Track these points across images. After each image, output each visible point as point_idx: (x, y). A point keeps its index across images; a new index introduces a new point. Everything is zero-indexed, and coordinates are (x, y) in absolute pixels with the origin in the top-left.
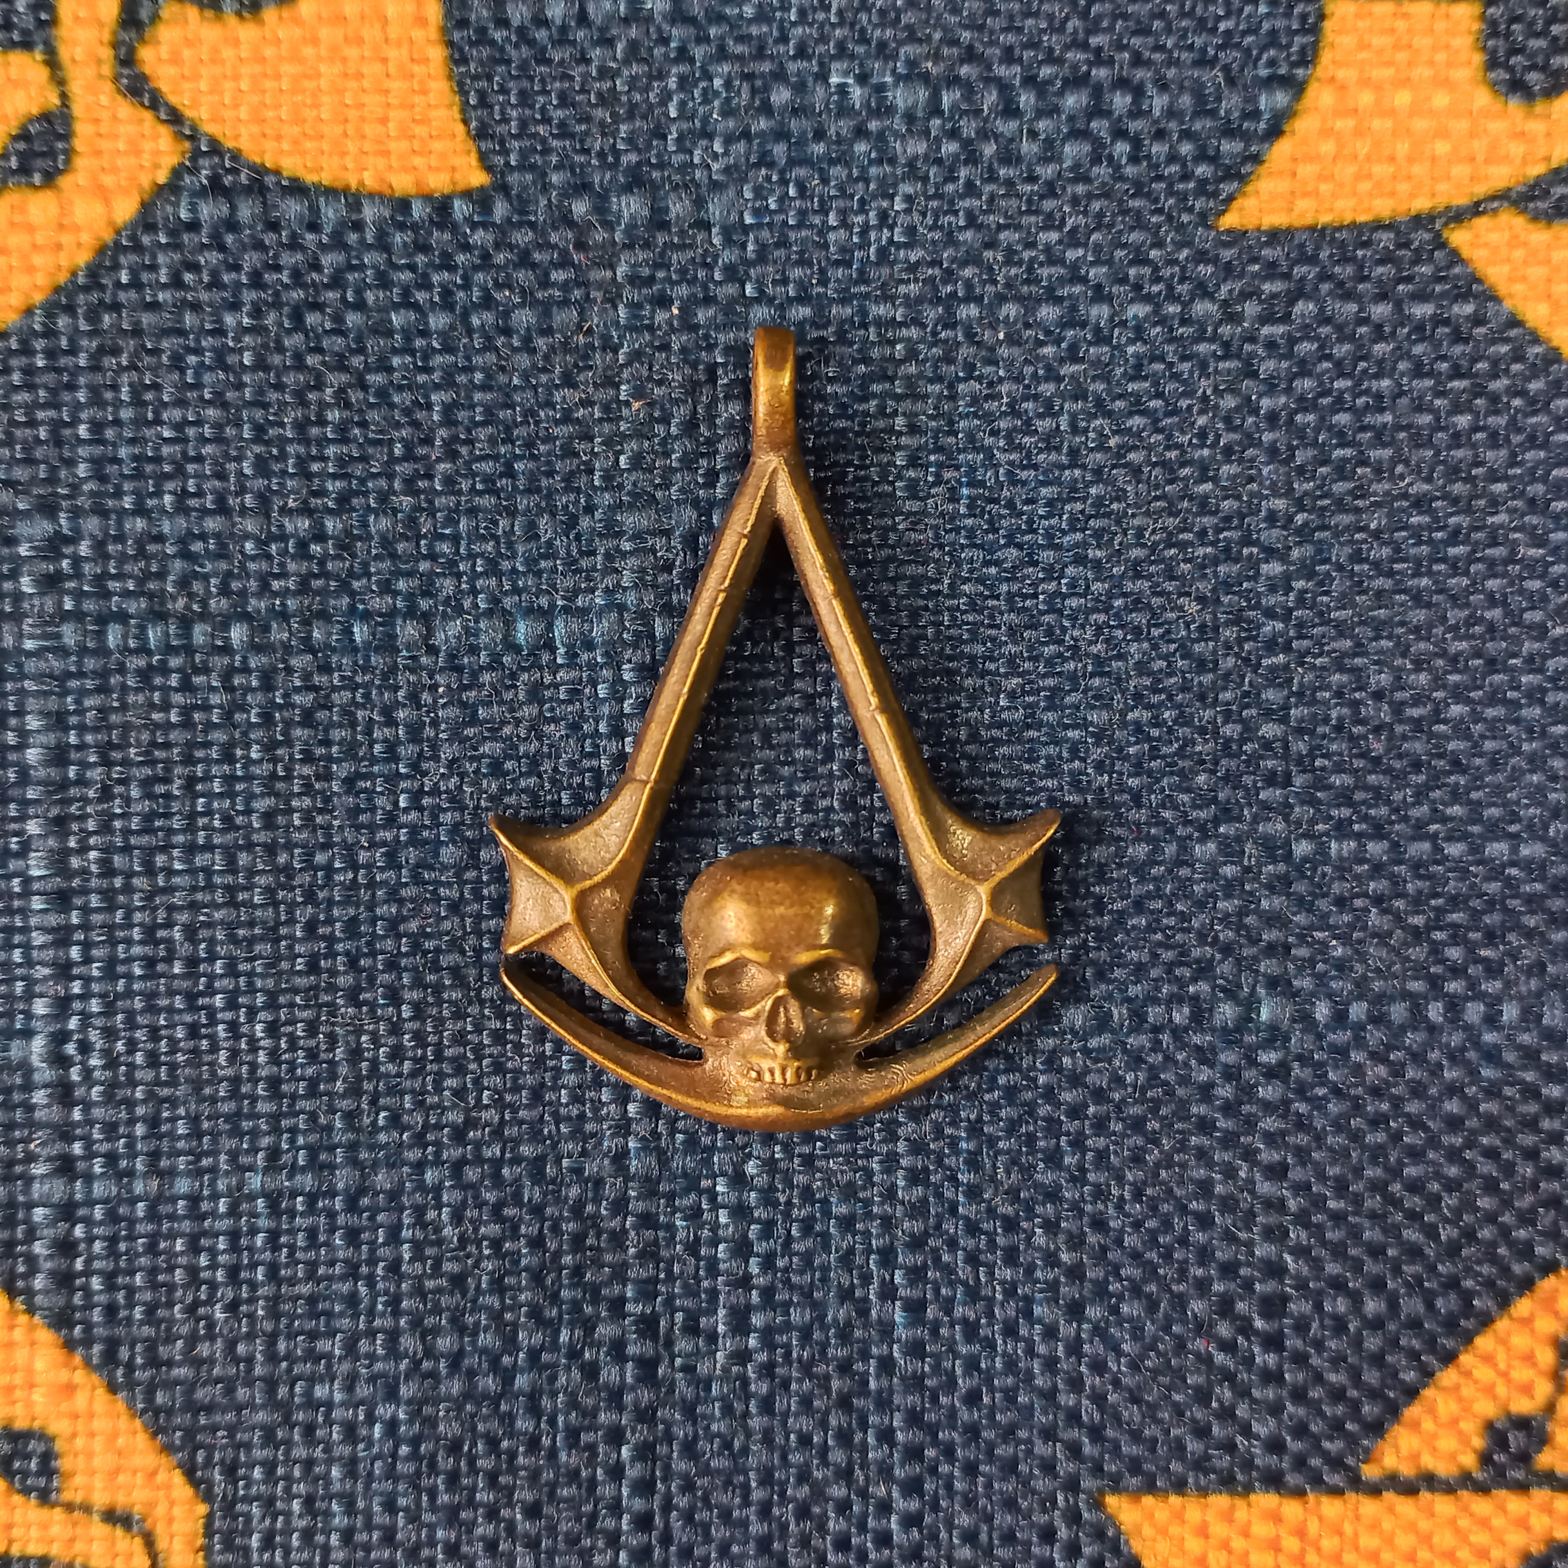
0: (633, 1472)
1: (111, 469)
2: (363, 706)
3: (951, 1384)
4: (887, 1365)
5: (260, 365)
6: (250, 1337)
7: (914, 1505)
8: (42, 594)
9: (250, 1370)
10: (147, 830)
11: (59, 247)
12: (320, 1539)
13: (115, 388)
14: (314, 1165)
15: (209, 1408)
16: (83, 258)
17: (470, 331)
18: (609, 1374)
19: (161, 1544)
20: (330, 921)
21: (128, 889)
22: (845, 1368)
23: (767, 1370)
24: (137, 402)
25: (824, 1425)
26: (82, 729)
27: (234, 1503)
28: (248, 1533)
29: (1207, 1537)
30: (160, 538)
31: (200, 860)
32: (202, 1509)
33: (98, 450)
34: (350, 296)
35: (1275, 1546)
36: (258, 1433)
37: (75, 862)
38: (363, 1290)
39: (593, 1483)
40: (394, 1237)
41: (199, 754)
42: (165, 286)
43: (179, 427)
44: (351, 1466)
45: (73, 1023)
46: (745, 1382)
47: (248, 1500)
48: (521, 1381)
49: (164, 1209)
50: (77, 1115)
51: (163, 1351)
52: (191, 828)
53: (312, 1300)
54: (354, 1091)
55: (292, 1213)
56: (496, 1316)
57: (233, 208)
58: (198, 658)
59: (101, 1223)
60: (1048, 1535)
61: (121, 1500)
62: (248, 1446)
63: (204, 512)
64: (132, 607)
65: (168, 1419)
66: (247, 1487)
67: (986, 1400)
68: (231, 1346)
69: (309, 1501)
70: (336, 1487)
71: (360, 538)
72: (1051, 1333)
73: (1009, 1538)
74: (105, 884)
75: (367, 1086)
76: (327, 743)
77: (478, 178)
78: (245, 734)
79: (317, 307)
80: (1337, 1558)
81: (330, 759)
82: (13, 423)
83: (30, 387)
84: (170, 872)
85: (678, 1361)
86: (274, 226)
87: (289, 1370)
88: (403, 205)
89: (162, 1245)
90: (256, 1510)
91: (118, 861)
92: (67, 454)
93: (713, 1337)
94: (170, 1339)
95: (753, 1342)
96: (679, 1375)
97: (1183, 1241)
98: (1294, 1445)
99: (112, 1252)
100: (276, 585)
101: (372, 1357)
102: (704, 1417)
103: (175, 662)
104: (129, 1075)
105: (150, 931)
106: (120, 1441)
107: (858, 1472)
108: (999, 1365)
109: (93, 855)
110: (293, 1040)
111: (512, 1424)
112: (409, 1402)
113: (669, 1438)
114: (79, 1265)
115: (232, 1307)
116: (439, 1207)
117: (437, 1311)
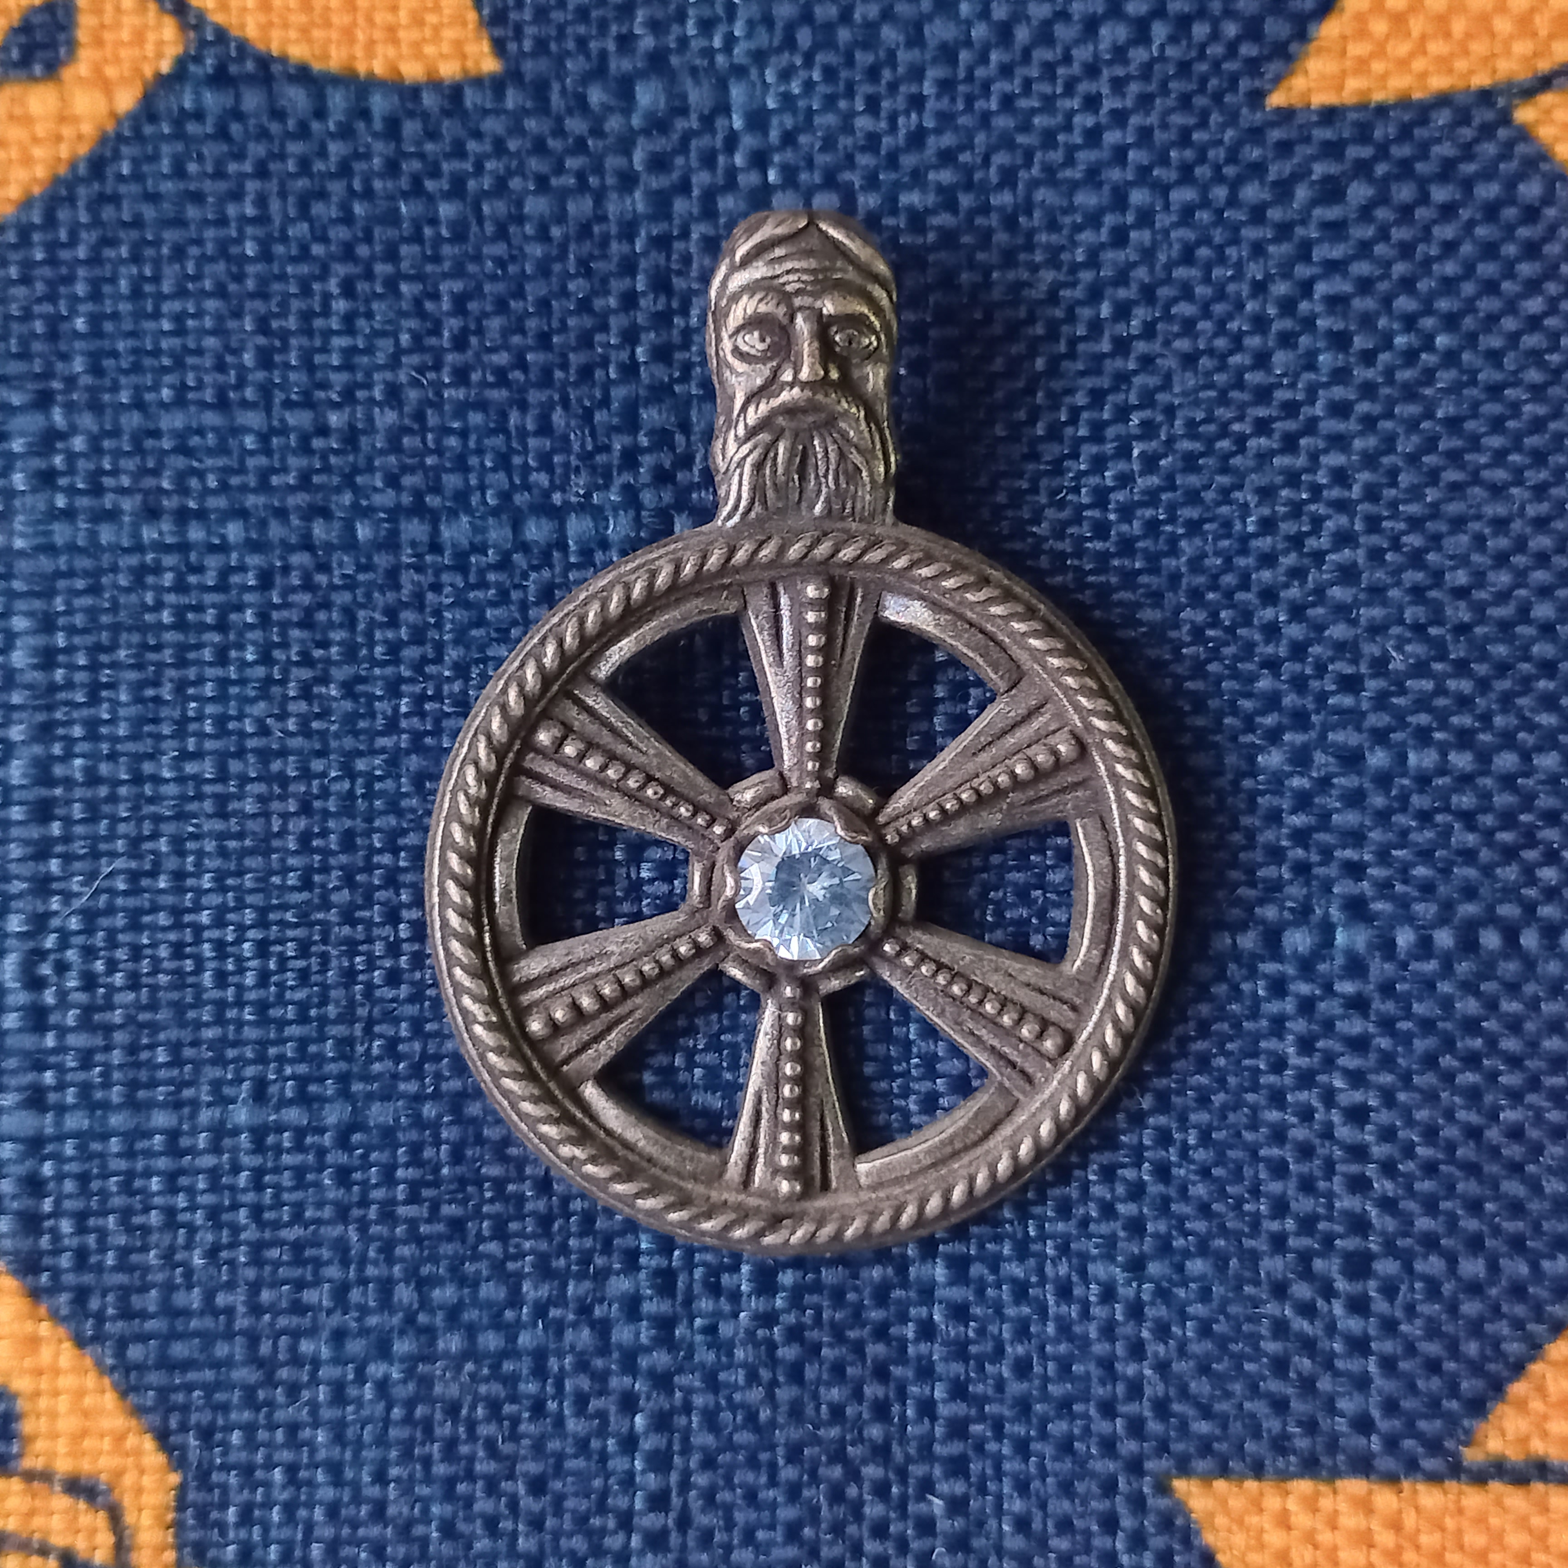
0: (647, 1444)
1: (108, 363)
2: (363, 606)
3: (999, 1352)
4: (927, 1330)
5: (266, 255)
6: (231, 1286)
7: (959, 1488)
8: (34, 490)
9: (230, 1322)
10: (134, 737)
11: (59, 138)
12: (302, 1513)
13: (113, 280)
14: (303, 1099)
15: (186, 1365)
16: (83, 150)
17: (480, 220)
18: (622, 1334)
19: (129, 1518)
20: (324, 833)
21: (113, 798)
22: (881, 1332)
23: (795, 1334)
24: (136, 294)
25: (858, 1395)
26: (72, 631)
27: (208, 1474)
28: (224, 1506)
29: (1289, 1528)
30: (156, 434)
31: (190, 768)
32: (175, 1479)
33: (94, 345)
34: (357, 185)
35: (1366, 1540)
36: (237, 1393)
37: (58, 770)
38: (353, 1236)
39: (604, 1457)
40: (389, 1178)
41: (192, 655)
42: (165, 177)
43: (179, 318)
44: (338, 1431)
45: (50, 942)
46: (772, 1346)
47: (225, 1468)
48: (524, 1339)
49: (140, 1145)
50: (50, 1041)
51: (136, 1301)
52: (180, 733)
53: (297, 1247)
54: (348, 1017)
55: (279, 1150)
56: (498, 1267)
57: (238, 97)
58: (193, 557)
59: (71, 1159)
60: (1110, 1524)
61: (86, 1466)
62: (225, 1408)
63: (203, 405)
64: (127, 504)
65: (140, 1378)
66: (224, 1454)
67: (1037, 1369)
68: (209, 1297)
69: (292, 1470)
70: (322, 1454)
71: (365, 432)
72: (1109, 1294)
73: (1065, 1526)
74: (88, 793)
75: (363, 1012)
76: (325, 644)
77: (490, 65)
78: (240, 634)
79: (323, 195)
80: (1438, 1557)
81: (328, 661)
82: (8, 317)
83: (25, 280)
84: (157, 780)
85: (698, 1322)
86: (278, 114)
87: (272, 1324)
88: (414, 92)
89: (138, 1183)
90: (233, 1479)
91: (104, 769)
92: (63, 347)
93: (735, 1296)
94: (144, 1289)
95: (779, 1303)
96: (699, 1338)
97: (1256, 1192)
98: (1384, 1425)
99: (84, 1191)
100: (275, 480)
101: (364, 1310)
102: (727, 1385)
103: (169, 560)
104: (108, 997)
105: (135, 842)
106: (88, 1401)
107: (896, 1448)
108: (1051, 1329)
109: (78, 762)
110: (283, 960)
111: (515, 1387)
112: (402, 1360)
113: (687, 1408)
114: (47, 1205)
115: (212, 1253)
116: (437, 1143)
117: (435, 1259)
